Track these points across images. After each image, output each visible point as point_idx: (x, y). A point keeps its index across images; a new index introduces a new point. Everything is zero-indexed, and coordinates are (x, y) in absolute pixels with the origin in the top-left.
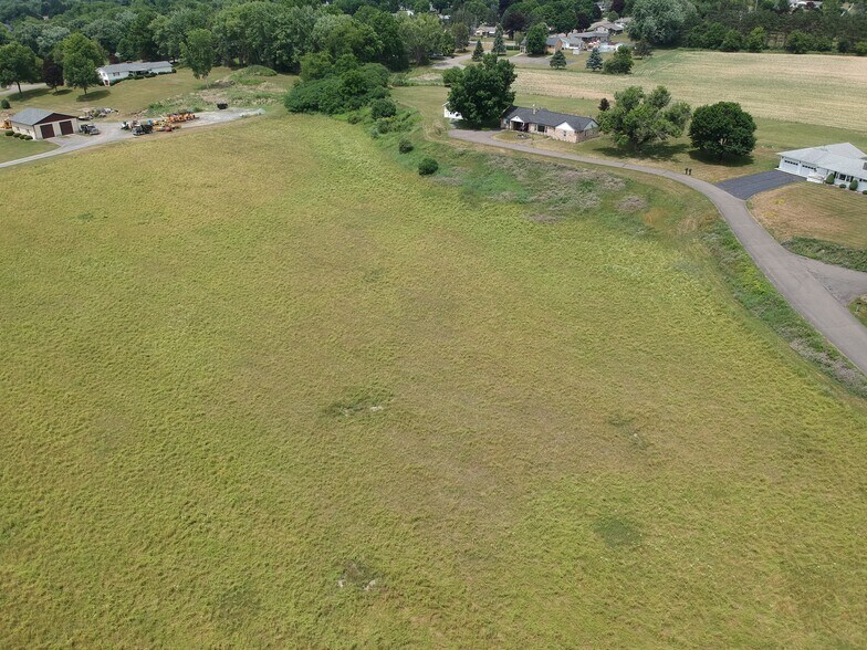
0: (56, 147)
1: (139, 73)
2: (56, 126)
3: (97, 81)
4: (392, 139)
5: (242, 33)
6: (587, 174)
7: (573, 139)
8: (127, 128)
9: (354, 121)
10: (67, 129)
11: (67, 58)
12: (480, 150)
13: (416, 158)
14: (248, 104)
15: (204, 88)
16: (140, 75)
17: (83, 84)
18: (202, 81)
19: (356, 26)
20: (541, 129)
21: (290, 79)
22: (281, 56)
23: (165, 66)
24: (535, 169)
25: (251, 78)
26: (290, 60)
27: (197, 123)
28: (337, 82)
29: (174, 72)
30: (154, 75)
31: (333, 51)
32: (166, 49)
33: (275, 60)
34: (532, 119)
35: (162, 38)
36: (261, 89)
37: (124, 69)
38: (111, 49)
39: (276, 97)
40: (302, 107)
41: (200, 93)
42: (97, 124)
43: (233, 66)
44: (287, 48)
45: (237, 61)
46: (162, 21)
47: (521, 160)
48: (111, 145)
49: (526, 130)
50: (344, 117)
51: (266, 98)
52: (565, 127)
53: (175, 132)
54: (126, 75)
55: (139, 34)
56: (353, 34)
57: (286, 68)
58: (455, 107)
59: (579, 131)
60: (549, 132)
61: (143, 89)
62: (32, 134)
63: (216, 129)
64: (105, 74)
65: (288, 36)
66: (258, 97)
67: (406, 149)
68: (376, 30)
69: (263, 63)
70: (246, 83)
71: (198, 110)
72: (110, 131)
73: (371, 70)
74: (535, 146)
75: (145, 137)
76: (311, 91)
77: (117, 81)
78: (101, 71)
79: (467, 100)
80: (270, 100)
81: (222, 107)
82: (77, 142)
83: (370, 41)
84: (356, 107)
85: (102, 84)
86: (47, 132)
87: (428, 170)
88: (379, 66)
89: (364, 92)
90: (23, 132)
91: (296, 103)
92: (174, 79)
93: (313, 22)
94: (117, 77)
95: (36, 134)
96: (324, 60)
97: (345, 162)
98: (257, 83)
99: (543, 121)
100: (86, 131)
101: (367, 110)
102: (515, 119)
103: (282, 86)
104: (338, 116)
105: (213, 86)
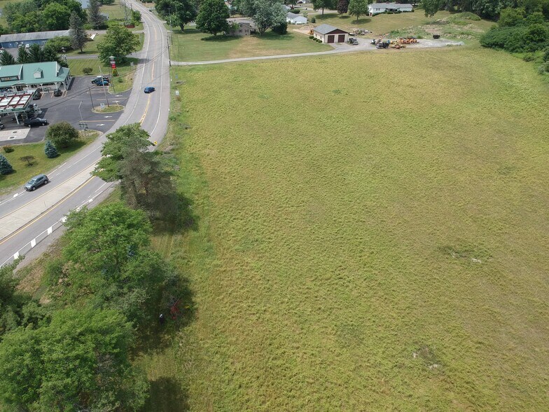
0: (333, 49)
1: (391, 10)
2: (336, 36)
3: (366, 11)
8: (374, 43)
9: (528, 60)
10: (341, 39)
14: (455, 37)
15: (428, 24)
16: (391, 11)
17: (358, 13)
18: (430, 19)
21: (489, 24)
22: (488, 8)
23: (408, 7)
25: (462, 20)
26: (494, 11)
27: (417, 46)
28: (524, 30)
29: (413, 11)
30: (400, 12)
31: (527, 9)
33: (483, 10)
36: (466, 28)
37: (383, 7)
39: (475, 35)
40: (492, 44)
41: (424, 27)
42: (359, 39)
43: (453, 11)
45: (456, 8)
48: (362, 52)
50: (522, 55)
51: (468, 35)
53: (401, 50)
54: (383, 10)
57: (488, 15)
61: (392, 20)
62: (323, 40)
63: (429, 51)
64: (372, 9)
66: (463, 34)
69: (473, 11)
70: (457, 23)
71: (420, 38)
72: (364, 43)
75: (383, 50)
76: (503, 33)
77: (378, 14)
78: (370, 7)
80: (470, 37)
81: (436, 37)
82: (345, 48)
84: (533, 50)
85: (368, 15)
86: (331, 40)
89: (542, 41)
90: (318, 38)
91: (488, 41)
92: (412, 16)
94: (378, 12)
95: (324, 40)
96: (519, 14)
98: (465, 24)
100: (352, 42)
103: (481, 28)
104: (517, 54)
105: (435, 23)
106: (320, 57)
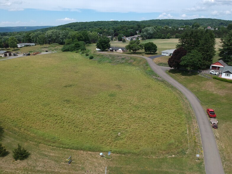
0: (8, 58)
1: (27, 45)
2: (8, 54)
3: (17, 47)
4: (85, 54)
5: (52, 36)
6: (123, 57)
7: (122, 52)
8: (24, 55)
9: (77, 52)
10: (10, 55)
11: (9, 42)
12: (103, 54)
13: (89, 56)
14: (53, 51)
15: (43, 48)
16: (27, 46)
17: (14, 47)
18: (42, 46)
19: (78, 34)
20: (116, 51)
21: (62, 46)
22: (61, 41)
24: (113, 57)
25: (54, 46)
27: (41, 54)
28: (73, 45)
29: (35, 45)
30: (31, 46)
31: (73, 39)
32: (34, 40)
33: (59, 42)
34: (114, 49)
35: (33, 38)
36: (56, 48)
37: (23, 45)
38: (20, 41)
39: (60, 49)
40: (65, 50)
41: (42, 49)
42: (18, 55)
44: (62, 39)
45: (51, 43)
46: (33, 34)
47: (110, 56)
48: (21, 57)
49: (113, 51)
50: (75, 52)
51: (57, 49)
52: (120, 49)
53: (35, 55)
54: (24, 46)
55: (27, 37)
56: (77, 35)
57: (62, 43)
58: (98, 47)
59: (123, 50)
60: (117, 51)
61: (28, 49)
63: (45, 54)
64: (19, 46)
65: (62, 36)
66: (55, 49)
67: (87, 55)
68: (83, 35)
69: (57, 43)
70: (53, 47)
71: (41, 52)
72: (20, 55)
73: (81, 43)
74: (114, 53)
75: (28, 56)
76: (67, 47)
77: (22, 47)
78: (18, 45)
79: (100, 45)
80: (58, 50)
81: (47, 51)
82: (12, 57)
83: (81, 37)
84: (78, 50)
85: (18, 48)
86: (6, 55)
87: (91, 58)
88: (83, 42)
89: (79, 47)
93: (68, 33)
95: (3, 56)
96: (70, 40)
97: (74, 58)
98: (55, 47)
99: (116, 49)
100: (15, 55)
101: (80, 50)
102: (111, 49)
103: (61, 47)
104: (73, 52)
105: (45, 48)
106: (3, 60)
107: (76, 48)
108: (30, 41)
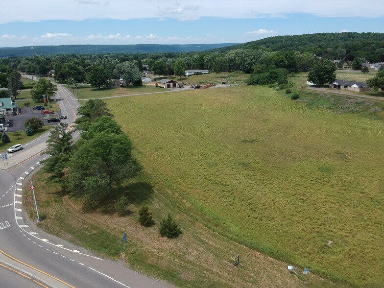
0: (171, 90)
1: (198, 73)
2: (171, 84)
3: (184, 74)
4: (284, 90)
5: (235, 59)
6: (359, 100)
7: (358, 90)
8: (192, 87)
9: (271, 87)
10: (174, 86)
11: (175, 67)
12: (318, 92)
13: (292, 94)
14: (233, 83)
16: (198, 74)
17: (180, 75)
18: (218, 75)
19: (278, 56)
20: (345, 87)
21: (249, 75)
22: (247, 67)
23: (206, 71)
24: (338, 99)
25: (236, 75)
26: (251, 68)
27: (215, 87)
28: (267, 74)
29: (209, 73)
30: (202, 74)
31: (267, 65)
32: (208, 66)
33: (245, 69)
34: (342, 84)
35: (207, 62)
36: (238, 78)
37: (193, 72)
38: (189, 67)
39: (244, 81)
40: (252, 83)
41: (217, 79)
42: (184, 86)
43: (230, 72)
44: (251, 64)
45: (231, 70)
46: (208, 56)
47: (333, 96)
48: (187, 90)
49: (339, 88)
50: (268, 86)
52: (355, 86)
53: (207, 89)
54: (193, 73)
55: (199, 60)
56: (276, 58)
57: (248, 71)
58: (311, 79)
59: (361, 87)
60: (348, 88)
61: (199, 78)
62: (164, 86)
63: (220, 88)
65: (251, 60)
66: (237, 81)
67: (288, 92)
68: (286, 57)
69: (241, 70)
70: (233, 76)
71: (215, 84)
72: (187, 87)
73: (281, 71)
74: (342, 92)
75: (198, 89)
76: (257, 77)
77: (190, 75)
78: (186, 72)
79: (314, 76)
80: (241, 82)
81: (224, 83)
82: (177, 89)
83: (283, 61)
84: (273, 83)
85: (185, 76)
86: (169, 86)
87: (295, 98)
88: (285, 70)
89: (277, 77)
90: (161, 86)
91: (251, 81)
92: (210, 75)
93: (261, 54)
94: (191, 74)
95: (165, 86)
96: (263, 67)
97: (264, 97)
99: (346, 84)
100: (180, 87)
101: (277, 83)
102: (335, 84)
103: (246, 77)
104: (265, 86)
105: (221, 77)
106: (165, 93)
107: (271, 80)
108: (202, 67)
